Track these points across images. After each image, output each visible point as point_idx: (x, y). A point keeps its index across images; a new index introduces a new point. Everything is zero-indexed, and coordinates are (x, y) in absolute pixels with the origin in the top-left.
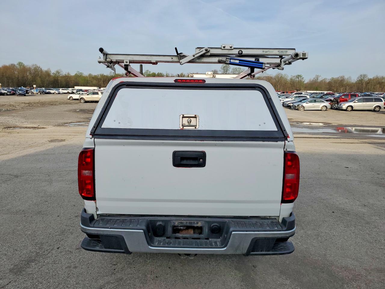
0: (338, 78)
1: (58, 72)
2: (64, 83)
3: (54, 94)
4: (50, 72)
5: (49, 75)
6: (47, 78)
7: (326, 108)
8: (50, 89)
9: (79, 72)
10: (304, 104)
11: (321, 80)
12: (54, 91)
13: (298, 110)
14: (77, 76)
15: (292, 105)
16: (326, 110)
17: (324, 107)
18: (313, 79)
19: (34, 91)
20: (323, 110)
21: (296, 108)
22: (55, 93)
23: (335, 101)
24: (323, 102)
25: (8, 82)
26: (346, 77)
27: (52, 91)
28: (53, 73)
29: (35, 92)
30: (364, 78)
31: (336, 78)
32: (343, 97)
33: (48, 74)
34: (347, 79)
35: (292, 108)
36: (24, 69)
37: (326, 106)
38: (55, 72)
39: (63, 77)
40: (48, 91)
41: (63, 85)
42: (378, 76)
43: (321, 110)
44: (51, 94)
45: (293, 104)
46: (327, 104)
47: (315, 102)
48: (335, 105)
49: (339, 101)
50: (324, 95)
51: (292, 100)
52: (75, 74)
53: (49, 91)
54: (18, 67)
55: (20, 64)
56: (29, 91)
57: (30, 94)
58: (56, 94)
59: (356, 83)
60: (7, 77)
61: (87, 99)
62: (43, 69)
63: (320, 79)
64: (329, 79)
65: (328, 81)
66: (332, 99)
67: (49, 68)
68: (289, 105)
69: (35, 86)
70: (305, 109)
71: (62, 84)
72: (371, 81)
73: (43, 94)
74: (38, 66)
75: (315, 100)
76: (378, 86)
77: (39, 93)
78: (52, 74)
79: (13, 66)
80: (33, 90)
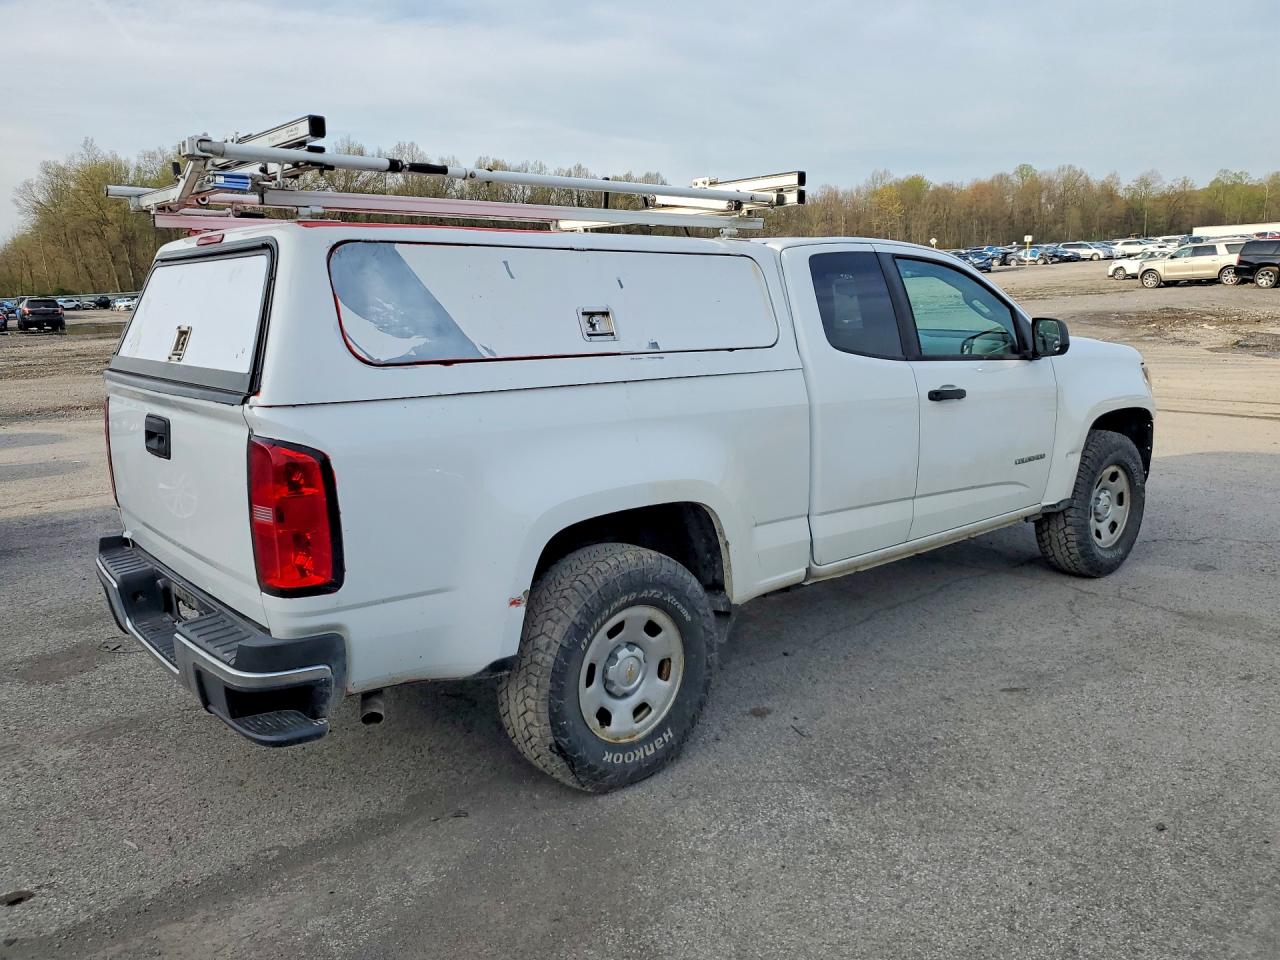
1: (1144, 182)
2: (1161, 220)
3: (1091, 259)
4: (1117, 184)
5: (1112, 195)
6: (1103, 208)
8: (1080, 246)
9: (1226, 171)
12: (1094, 251)
14: (1218, 189)
19: (1026, 253)
22: (1095, 258)
25: (982, 232)
27: (1083, 252)
28: (1128, 189)
29: (1029, 258)
33: (1109, 194)
36: (1034, 187)
38: (1133, 185)
39: (1164, 197)
40: (1070, 252)
41: (1158, 226)
44: (1084, 259)
52: (1212, 183)
53: (1075, 250)
54: (1016, 180)
55: (1023, 170)
56: (1009, 257)
57: (1013, 264)
58: (1099, 259)
60: (979, 219)
61: (1167, 275)
62: (1091, 179)
67: (1116, 173)
69: (1028, 239)
71: (1155, 223)
73: (1053, 263)
74: (1078, 169)
77: (1041, 262)
78: (1121, 193)
79: (1002, 178)
80: (1022, 253)
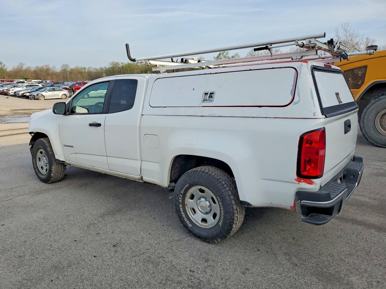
0: (43, 67)
7: (65, 96)
10: (44, 93)
11: (26, 68)
13: (38, 100)
15: (28, 94)
16: (66, 98)
17: (64, 95)
18: (17, 67)
20: (63, 98)
21: (36, 98)
23: (70, 89)
24: (62, 90)
26: (51, 66)
30: (66, 67)
31: (41, 67)
32: (77, 85)
34: (53, 68)
35: (31, 98)
37: (65, 95)
42: (78, 66)
43: (61, 99)
45: (31, 93)
46: (66, 92)
47: (55, 91)
48: (71, 93)
49: (74, 89)
50: (54, 84)
51: (23, 89)
59: (61, 72)
63: (24, 67)
64: (33, 68)
65: (33, 70)
66: (68, 88)
68: (24, 94)
70: (45, 98)
72: (73, 71)
75: (54, 89)
76: (79, 75)
